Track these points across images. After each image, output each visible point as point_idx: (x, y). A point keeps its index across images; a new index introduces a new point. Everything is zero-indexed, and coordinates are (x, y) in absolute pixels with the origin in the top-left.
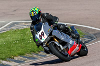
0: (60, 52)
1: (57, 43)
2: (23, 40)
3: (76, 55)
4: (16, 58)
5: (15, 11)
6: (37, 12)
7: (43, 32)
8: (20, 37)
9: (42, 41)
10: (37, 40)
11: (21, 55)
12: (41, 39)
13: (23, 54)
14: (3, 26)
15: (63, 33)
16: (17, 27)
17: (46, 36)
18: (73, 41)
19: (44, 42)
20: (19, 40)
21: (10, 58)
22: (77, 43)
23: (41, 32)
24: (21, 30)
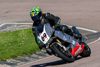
1: (60, 44)
2: (15, 42)
3: (79, 56)
4: (8, 61)
5: (7, 12)
7: (45, 34)
8: (12, 39)
9: (45, 43)
10: (39, 42)
11: (14, 57)
12: (44, 41)
13: (16, 57)
15: (65, 34)
16: (9, 29)
17: (48, 38)
18: (76, 41)
19: (47, 44)
20: (11, 43)
21: (2, 60)
22: (80, 44)
23: (43, 33)
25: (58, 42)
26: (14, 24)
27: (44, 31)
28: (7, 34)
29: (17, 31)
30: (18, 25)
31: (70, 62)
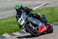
0: (32, 31)
2: (52, 14)
6: (20, 7)
8: (50, 12)
14: (41, 5)
16: (49, 6)
20: (49, 14)
22: (45, 25)
24: (51, 8)
25: (30, 24)
26: (52, 3)
27: (22, 17)
28: (47, 9)
29: (53, 7)
30: (54, 4)
31: (36, 37)
